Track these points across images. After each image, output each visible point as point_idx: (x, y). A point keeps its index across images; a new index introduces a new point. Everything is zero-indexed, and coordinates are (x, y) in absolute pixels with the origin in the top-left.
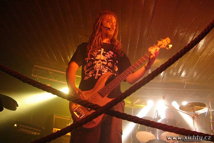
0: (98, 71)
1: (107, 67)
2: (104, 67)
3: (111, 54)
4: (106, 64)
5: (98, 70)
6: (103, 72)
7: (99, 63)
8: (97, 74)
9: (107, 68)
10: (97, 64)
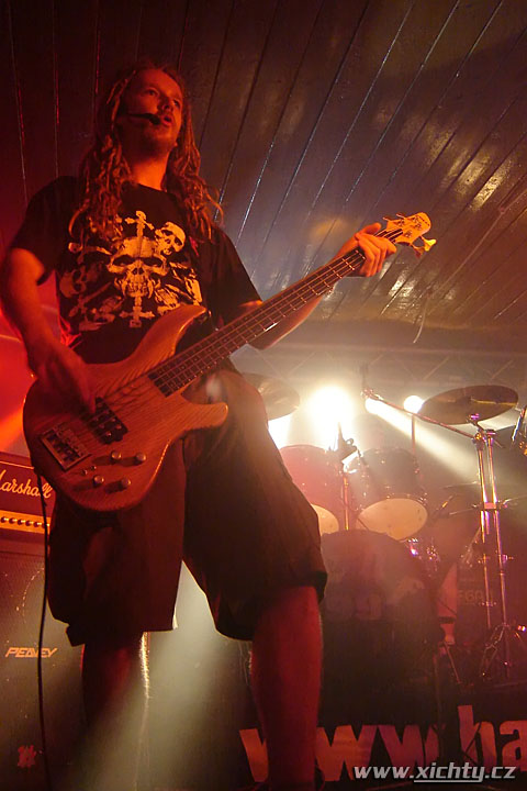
0: (139, 301)
1: (171, 287)
2: (158, 285)
3: (172, 238)
4: (164, 274)
5: (138, 296)
6: (162, 304)
7: (135, 272)
8: (138, 312)
9: (171, 290)
10: (130, 274)
